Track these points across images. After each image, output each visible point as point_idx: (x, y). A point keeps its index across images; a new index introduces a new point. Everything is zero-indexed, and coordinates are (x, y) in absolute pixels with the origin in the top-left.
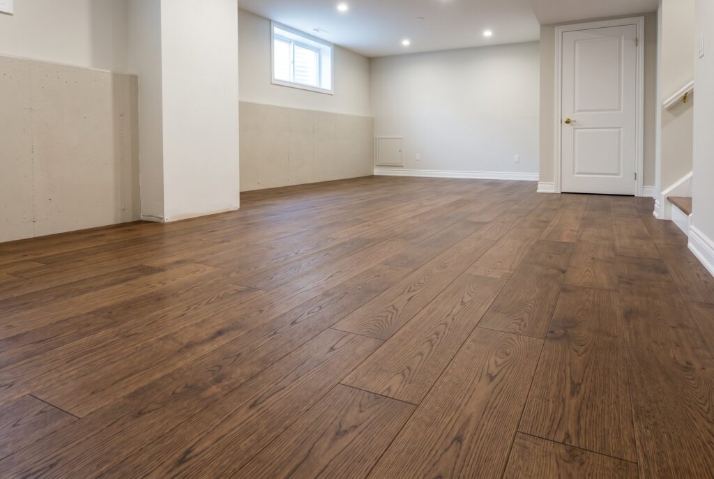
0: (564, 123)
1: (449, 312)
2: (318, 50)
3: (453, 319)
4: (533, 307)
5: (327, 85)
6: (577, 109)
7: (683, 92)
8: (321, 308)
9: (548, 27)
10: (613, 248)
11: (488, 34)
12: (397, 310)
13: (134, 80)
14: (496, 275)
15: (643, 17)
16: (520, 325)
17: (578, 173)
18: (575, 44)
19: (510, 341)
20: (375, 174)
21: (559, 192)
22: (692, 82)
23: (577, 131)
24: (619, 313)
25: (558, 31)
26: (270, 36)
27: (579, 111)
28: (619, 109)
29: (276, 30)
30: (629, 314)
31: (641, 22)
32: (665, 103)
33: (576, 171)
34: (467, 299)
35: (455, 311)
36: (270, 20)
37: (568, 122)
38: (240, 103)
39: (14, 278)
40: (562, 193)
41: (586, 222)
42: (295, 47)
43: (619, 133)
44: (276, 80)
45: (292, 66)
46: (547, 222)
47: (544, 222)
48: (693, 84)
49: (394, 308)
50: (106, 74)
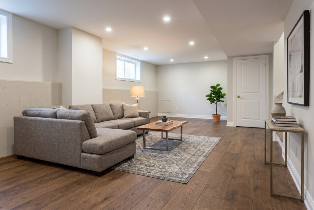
0: (237, 97)
1: (191, 188)
2: (134, 63)
3: (192, 192)
4: (221, 185)
5: (138, 78)
6: (242, 92)
7: (282, 91)
8: (142, 187)
9: (231, 58)
10: (254, 156)
11: (206, 58)
12: (172, 188)
13: (60, 85)
14: (208, 170)
15: (268, 55)
16: (216, 193)
17: (243, 119)
18: (241, 65)
19: (213, 201)
20: (158, 116)
21: (235, 126)
22: (283, 89)
23: (242, 101)
24: (252, 187)
25: (235, 59)
26: (115, 59)
27: (243, 93)
28: (259, 93)
29: (118, 57)
30: (256, 188)
31: (267, 56)
32: (275, 95)
33: (242, 118)
34: (197, 182)
35: (193, 187)
36: (115, 53)
37: (239, 97)
38: (103, 89)
39: (17, 175)
40: (237, 126)
41: (245, 143)
42: (125, 62)
43: (259, 102)
44: (117, 78)
45: (124, 71)
46: (230, 142)
47: (228, 143)
48: (283, 90)
49: (171, 187)
50: (49, 84)
